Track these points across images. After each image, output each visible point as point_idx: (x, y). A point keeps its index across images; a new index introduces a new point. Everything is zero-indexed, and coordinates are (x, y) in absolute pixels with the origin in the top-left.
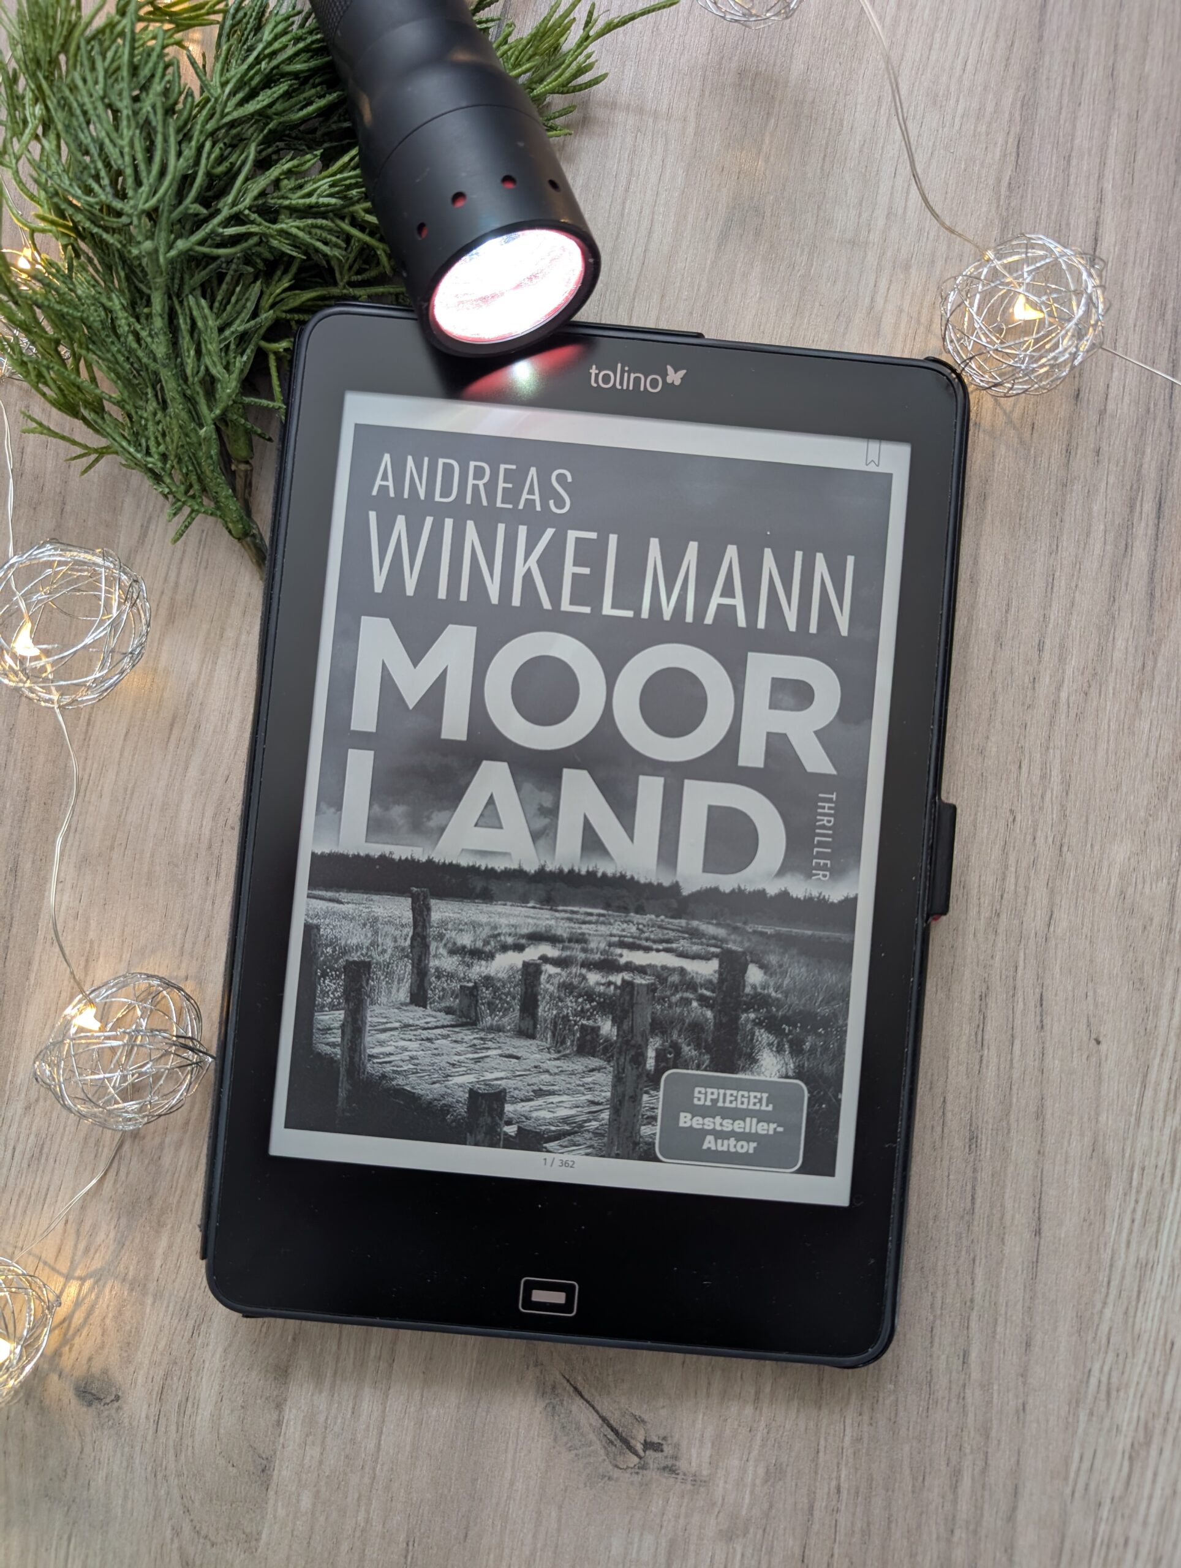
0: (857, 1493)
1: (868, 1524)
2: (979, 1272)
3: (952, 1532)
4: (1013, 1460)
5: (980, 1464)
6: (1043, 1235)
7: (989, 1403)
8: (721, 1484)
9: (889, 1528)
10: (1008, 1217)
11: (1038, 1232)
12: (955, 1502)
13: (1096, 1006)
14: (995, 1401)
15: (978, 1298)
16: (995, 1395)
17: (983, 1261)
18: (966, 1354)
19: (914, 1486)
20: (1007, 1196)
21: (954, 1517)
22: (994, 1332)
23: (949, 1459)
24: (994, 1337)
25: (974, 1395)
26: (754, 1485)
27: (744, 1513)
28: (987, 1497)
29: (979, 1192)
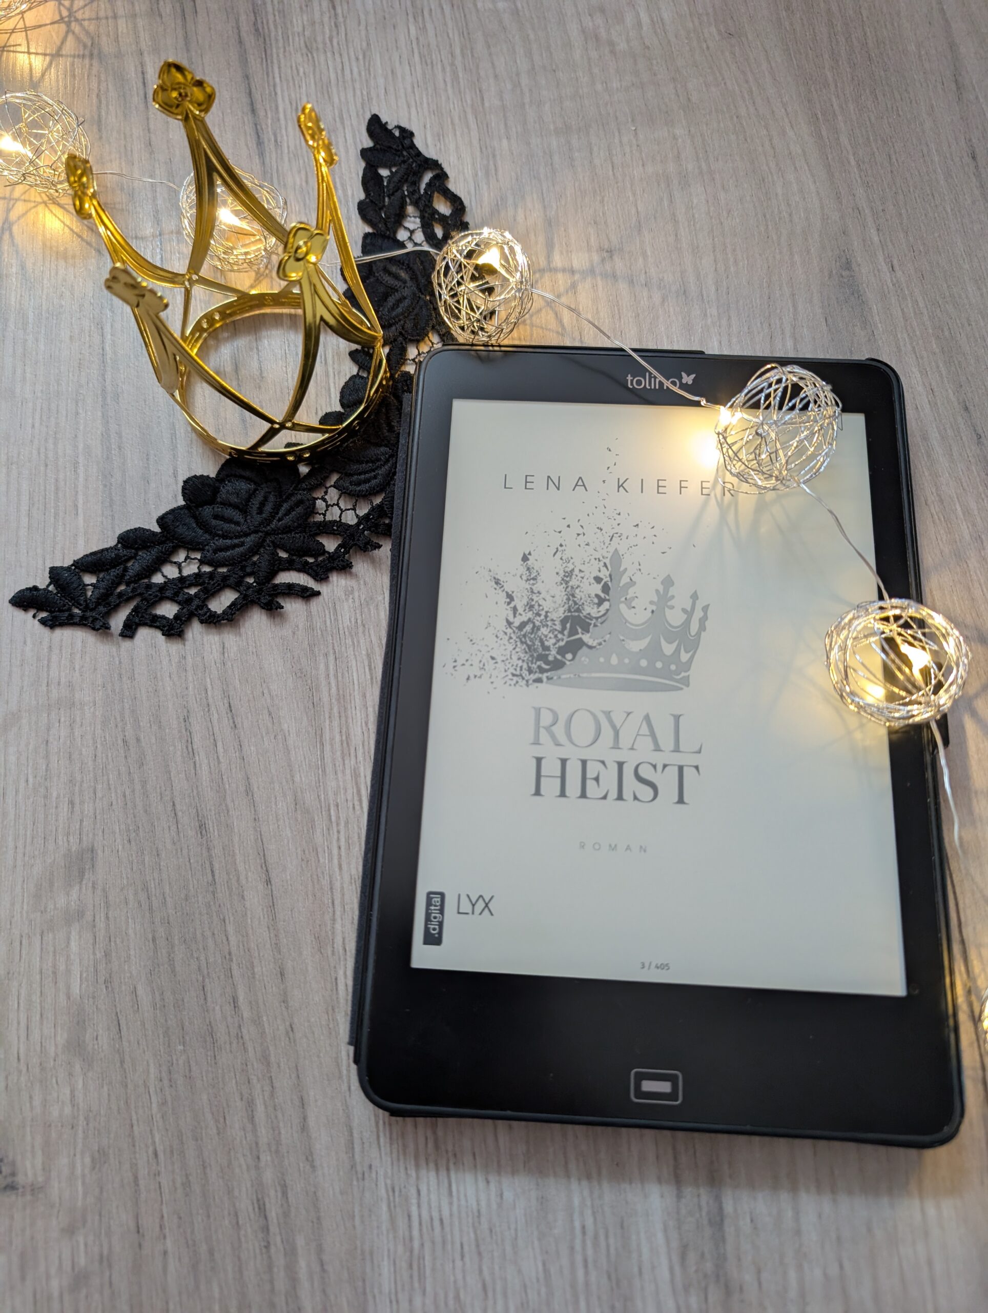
0: (172, 1152)
1: (187, 1176)
2: (231, 929)
3: (258, 1158)
4: (294, 1076)
5: (267, 1088)
6: (273, 882)
7: (263, 1034)
8: (56, 1185)
9: (205, 1174)
10: (242, 877)
11: (268, 882)
12: (254, 1130)
13: (272, 698)
14: (267, 1030)
15: (234, 950)
16: (266, 1025)
17: (232, 919)
18: (235, 1000)
19: (218, 1128)
20: (238, 862)
21: (257, 1144)
22: (253, 974)
23: (241, 1094)
24: (254, 978)
25: (249, 1031)
26: (84, 1176)
27: (80, 1203)
28: (280, 1116)
29: (216, 866)
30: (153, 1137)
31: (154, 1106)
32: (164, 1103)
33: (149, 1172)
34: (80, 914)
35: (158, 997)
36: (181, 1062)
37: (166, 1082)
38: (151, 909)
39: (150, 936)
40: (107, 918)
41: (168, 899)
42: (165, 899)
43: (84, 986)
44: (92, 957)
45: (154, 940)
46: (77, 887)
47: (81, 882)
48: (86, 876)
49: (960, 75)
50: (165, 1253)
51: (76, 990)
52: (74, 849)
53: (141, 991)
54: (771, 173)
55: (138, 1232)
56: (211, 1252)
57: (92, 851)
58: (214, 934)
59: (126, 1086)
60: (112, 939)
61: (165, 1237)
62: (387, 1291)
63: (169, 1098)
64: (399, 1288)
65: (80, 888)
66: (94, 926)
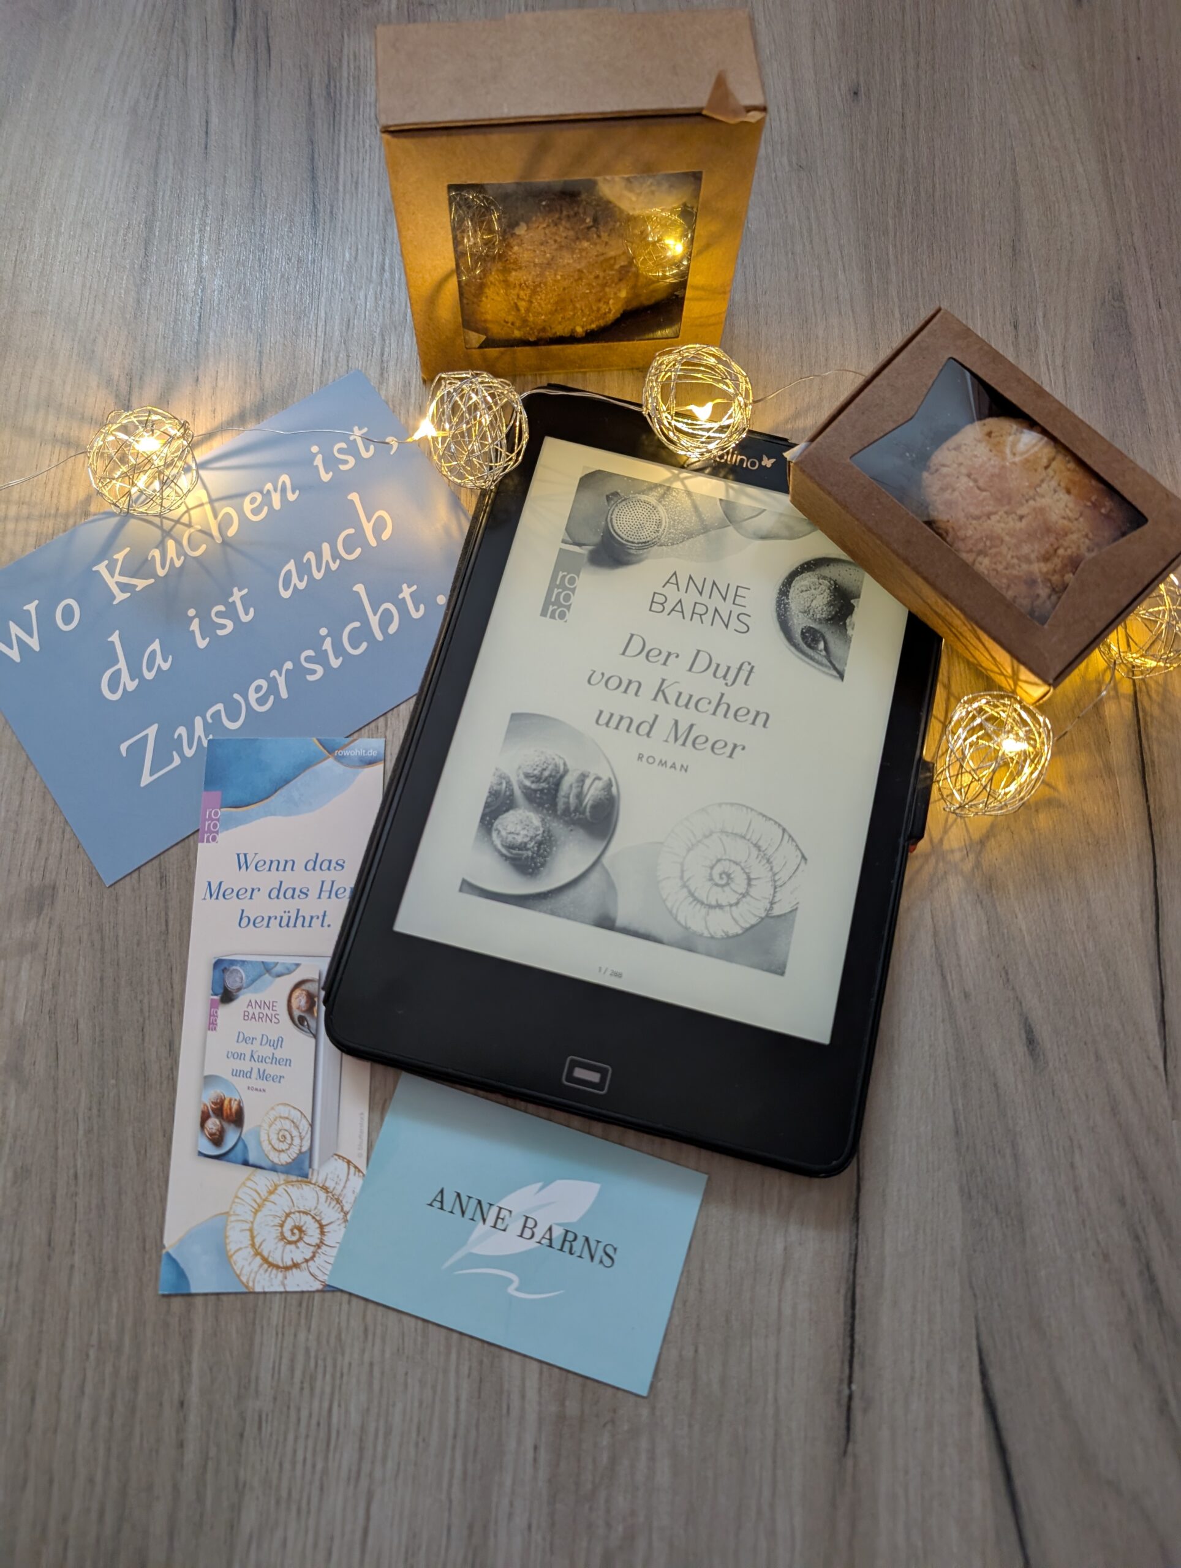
30: (75, 1160)
31: (81, 1132)
32: (89, 1131)
33: (67, 1194)
34: (34, 946)
35: (98, 1033)
36: (111, 1095)
37: (95, 1111)
38: (102, 949)
39: (98, 975)
40: (59, 952)
41: (121, 943)
42: (117, 941)
43: (28, 1014)
44: (40, 988)
45: (102, 979)
46: (35, 920)
47: (38, 917)
48: (45, 912)
49: (1019, 240)
50: (72, 1267)
51: (20, 1016)
52: (35, 885)
53: (82, 1026)
54: (816, 315)
55: (49, 1245)
56: (115, 1271)
57: (54, 888)
58: (159, 980)
59: (56, 1111)
60: (62, 973)
61: (73, 1253)
62: (275, 1323)
63: (96, 1127)
64: (286, 1323)
65: (37, 924)
66: (46, 959)
